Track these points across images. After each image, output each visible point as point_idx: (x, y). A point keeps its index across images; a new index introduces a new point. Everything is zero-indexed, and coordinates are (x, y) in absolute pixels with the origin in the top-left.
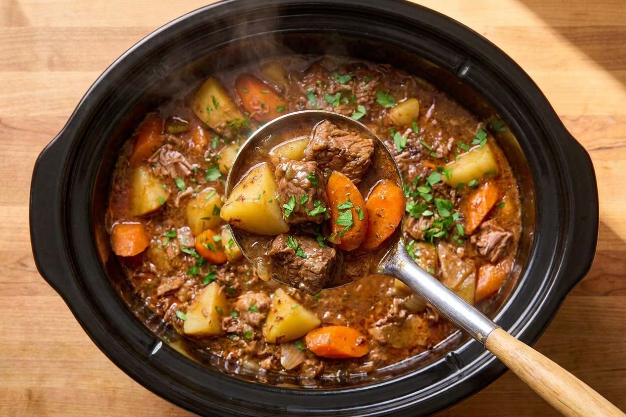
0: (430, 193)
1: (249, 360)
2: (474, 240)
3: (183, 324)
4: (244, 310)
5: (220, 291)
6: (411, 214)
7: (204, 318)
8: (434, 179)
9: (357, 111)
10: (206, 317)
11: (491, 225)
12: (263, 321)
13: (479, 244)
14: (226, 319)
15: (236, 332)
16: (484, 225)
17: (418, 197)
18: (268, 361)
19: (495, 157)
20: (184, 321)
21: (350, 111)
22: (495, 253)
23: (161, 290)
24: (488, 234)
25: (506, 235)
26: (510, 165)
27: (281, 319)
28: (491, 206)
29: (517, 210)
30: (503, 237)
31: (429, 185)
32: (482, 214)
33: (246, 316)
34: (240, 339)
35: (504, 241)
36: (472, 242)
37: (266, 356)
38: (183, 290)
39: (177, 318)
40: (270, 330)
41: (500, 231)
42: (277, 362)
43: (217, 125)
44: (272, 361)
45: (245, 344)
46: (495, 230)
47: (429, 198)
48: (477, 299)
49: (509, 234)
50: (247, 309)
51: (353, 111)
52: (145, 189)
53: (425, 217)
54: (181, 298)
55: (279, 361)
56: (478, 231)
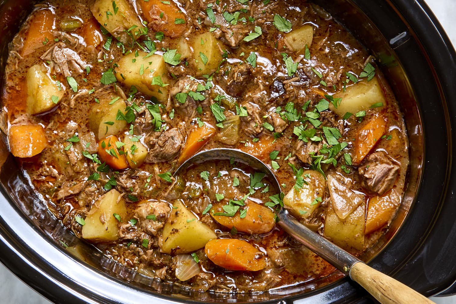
0: (318, 119)
1: (145, 268)
2: (362, 171)
3: (82, 229)
4: (142, 218)
5: (119, 198)
6: (300, 138)
7: (101, 224)
8: (323, 106)
9: (254, 31)
10: (103, 223)
11: (379, 157)
12: (160, 230)
13: (367, 176)
14: (125, 226)
15: (133, 239)
16: (372, 156)
17: (307, 122)
18: (163, 271)
19: (383, 90)
20: (82, 226)
21: (247, 31)
22: (382, 185)
23: (62, 194)
24: (375, 166)
25: (393, 168)
26: (397, 99)
27: (177, 231)
28: (378, 138)
29: (404, 144)
30: (390, 170)
31: (317, 112)
32: (370, 145)
33: (144, 224)
34: (138, 246)
35: (391, 174)
36: (360, 173)
37: (161, 266)
38: (83, 195)
39: (77, 222)
40: (166, 241)
41: (388, 164)
42: (171, 273)
43: (115, 30)
44: (167, 271)
45: (142, 253)
46: (382, 162)
47: (317, 124)
48: (367, 231)
49: (397, 168)
50: (145, 218)
51: (249, 31)
52: (38, 87)
53: (313, 142)
54: (81, 203)
55: (174, 271)
56: (365, 161)
